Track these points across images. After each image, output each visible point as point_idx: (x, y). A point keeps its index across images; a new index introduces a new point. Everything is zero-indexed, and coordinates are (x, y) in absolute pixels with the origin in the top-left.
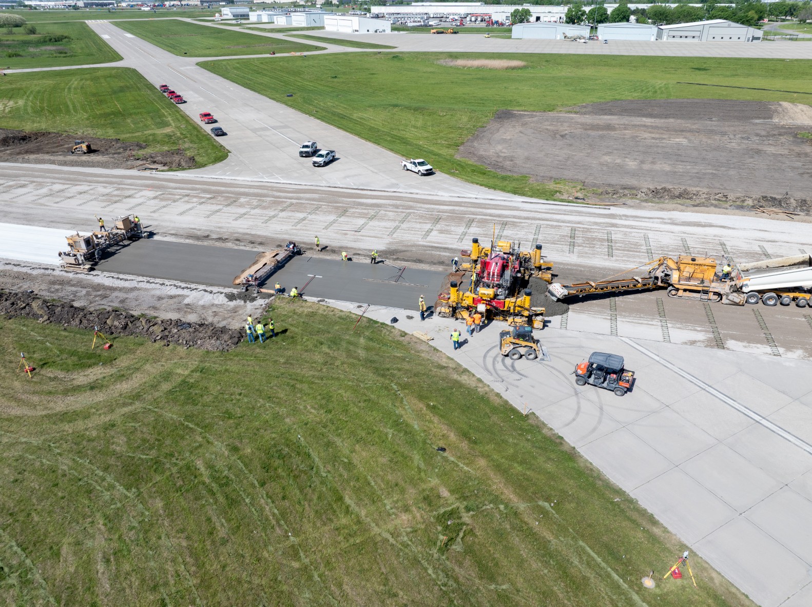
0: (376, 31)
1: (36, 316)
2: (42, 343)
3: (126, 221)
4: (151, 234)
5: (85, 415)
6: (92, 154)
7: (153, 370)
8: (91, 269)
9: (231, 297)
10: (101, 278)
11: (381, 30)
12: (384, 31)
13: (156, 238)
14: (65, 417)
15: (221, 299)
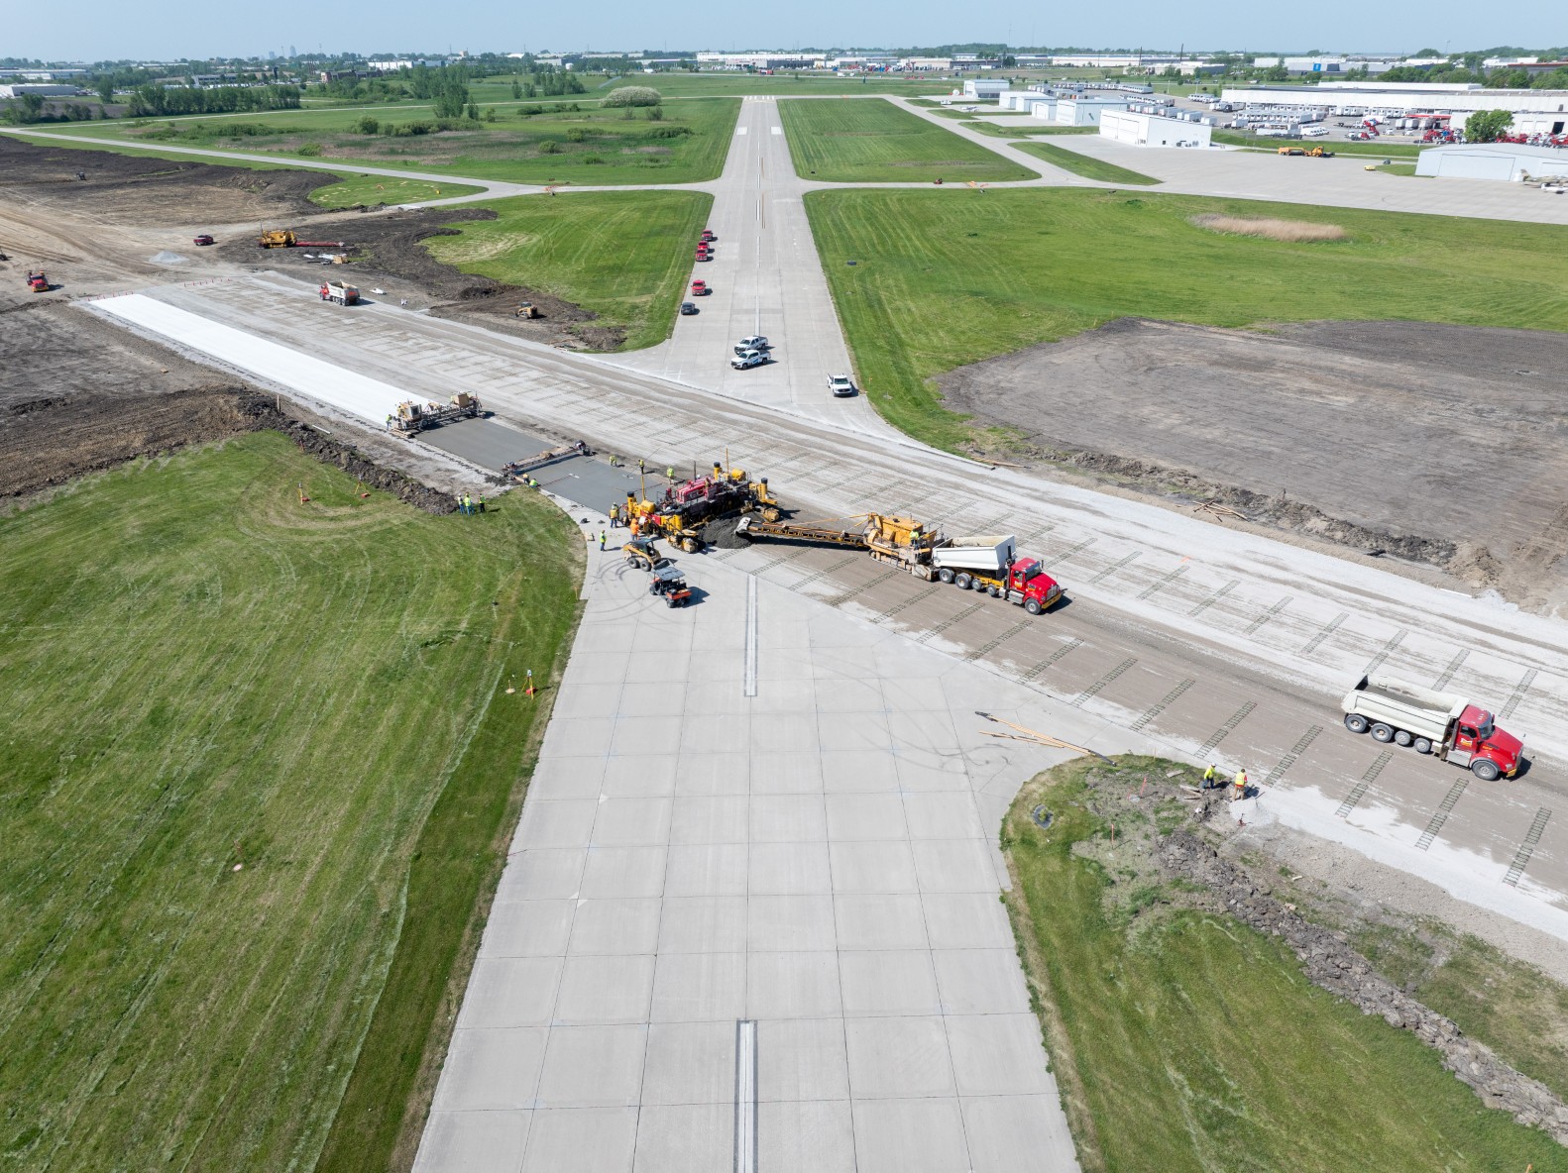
0: (1179, 144)
1: (340, 465)
2: (328, 484)
3: (463, 397)
4: (489, 415)
5: (311, 533)
6: (534, 321)
7: (379, 516)
8: (412, 436)
9: (489, 479)
10: (413, 446)
11: (1189, 142)
12: (1196, 144)
13: (492, 419)
14: (300, 532)
15: (481, 479)
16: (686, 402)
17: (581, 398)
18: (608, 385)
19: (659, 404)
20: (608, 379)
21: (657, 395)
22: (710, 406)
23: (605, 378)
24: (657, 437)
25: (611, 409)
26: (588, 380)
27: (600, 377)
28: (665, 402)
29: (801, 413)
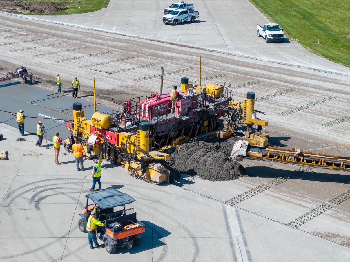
16: (123, 44)
17: (20, 41)
18: (47, 33)
19: (95, 45)
20: (48, 30)
21: (93, 40)
22: (146, 47)
23: (44, 29)
24: (92, 68)
25: (47, 48)
26: (28, 30)
27: (40, 29)
28: (101, 44)
29: (239, 53)
